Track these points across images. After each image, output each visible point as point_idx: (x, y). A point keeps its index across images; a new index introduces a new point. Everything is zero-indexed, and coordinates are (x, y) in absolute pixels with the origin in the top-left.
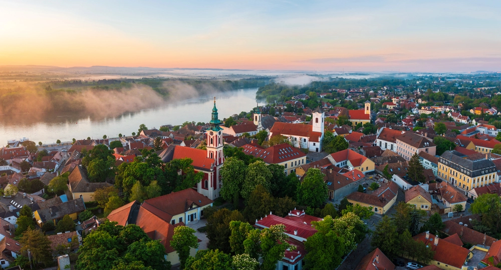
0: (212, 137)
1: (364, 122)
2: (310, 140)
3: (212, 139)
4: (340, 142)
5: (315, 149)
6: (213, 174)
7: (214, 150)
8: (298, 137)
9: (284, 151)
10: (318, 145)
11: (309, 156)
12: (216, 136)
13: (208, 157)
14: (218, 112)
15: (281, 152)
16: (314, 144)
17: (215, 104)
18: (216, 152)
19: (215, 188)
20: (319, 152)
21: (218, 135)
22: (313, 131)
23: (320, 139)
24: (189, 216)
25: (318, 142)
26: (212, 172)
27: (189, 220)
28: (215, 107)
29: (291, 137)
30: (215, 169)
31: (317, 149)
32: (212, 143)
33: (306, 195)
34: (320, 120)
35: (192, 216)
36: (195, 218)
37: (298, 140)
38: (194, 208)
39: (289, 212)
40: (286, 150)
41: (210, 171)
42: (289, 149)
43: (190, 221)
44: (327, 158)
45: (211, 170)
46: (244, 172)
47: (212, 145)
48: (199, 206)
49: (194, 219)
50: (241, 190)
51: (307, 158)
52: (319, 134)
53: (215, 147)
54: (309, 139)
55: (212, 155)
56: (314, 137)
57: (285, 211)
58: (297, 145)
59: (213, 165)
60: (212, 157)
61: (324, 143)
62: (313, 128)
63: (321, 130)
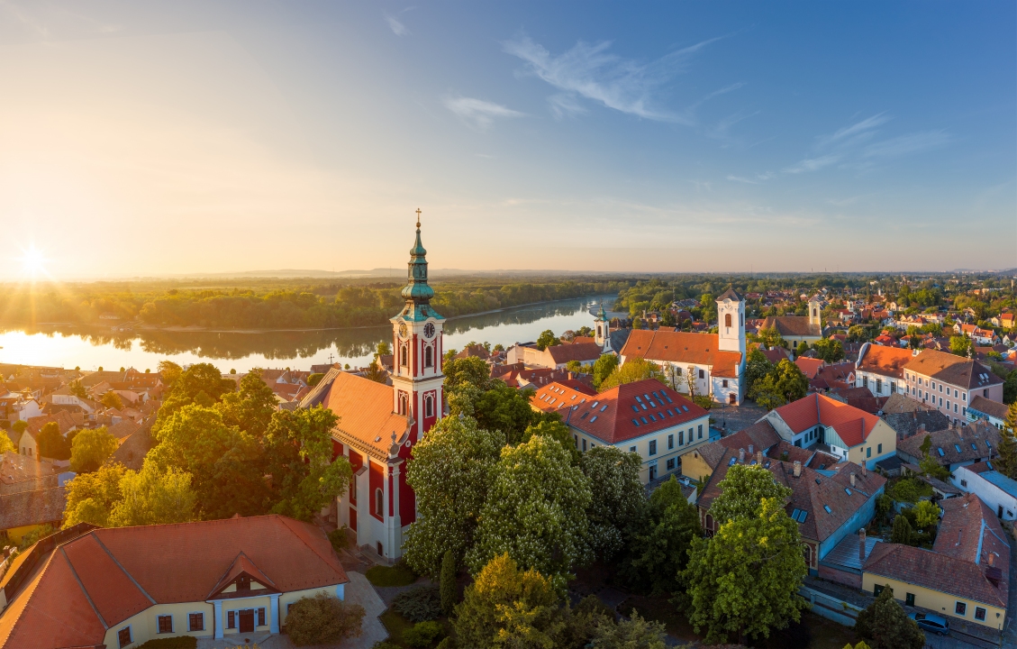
0: (403, 341)
1: (811, 340)
2: (714, 374)
3: (404, 349)
5: (729, 398)
6: (396, 472)
7: (409, 388)
8: (684, 366)
9: (647, 404)
10: (734, 386)
11: (715, 416)
12: (415, 337)
13: (396, 410)
15: (639, 405)
16: (725, 384)
17: (418, 232)
20: (737, 403)
21: (422, 335)
22: (721, 347)
23: (737, 369)
24: (231, 613)
25: (733, 376)
26: (393, 464)
27: (232, 627)
28: (419, 242)
29: (668, 366)
31: (733, 397)
32: (404, 363)
34: (735, 320)
35: (246, 615)
37: (685, 373)
40: (653, 399)
41: (388, 460)
42: (662, 396)
43: (237, 630)
44: (767, 423)
45: (390, 456)
47: (404, 370)
49: (257, 629)
51: (711, 421)
52: (735, 357)
54: (713, 371)
55: (405, 403)
56: (724, 364)
58: (684, 388)
59: (400, 440)
60: (404, 412)
61: (748, 379)
62: (720, 341)
63: (740, 346)
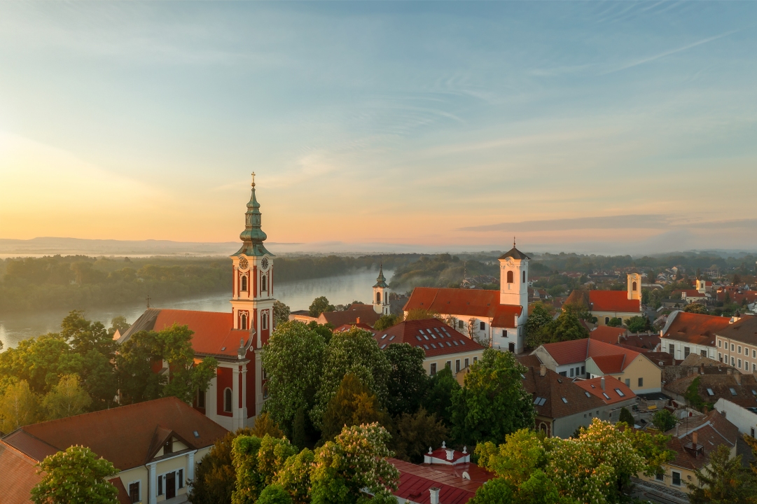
0: (244, 271)
1: (626, 316)
2: (494, 325)
3: (244, 278)
4: (567, 327)
5: (508, 346)
6: (244, 370)
7: (250, 307)
8: (466, 319)
9: (429, 335)
10: (513, 334)
12: (255, 269)
13: (236, 327)
14: (261, 210)
15: (422, 336)
16: (505, 334)
17: (253, 190)
18: (255, 311)
19: (251, 412)
20: (516, 352)
21: (260, 267)
22: (502, 302)
23: (517, 320)
24: (160, 478)
25: (513, 326)
26: (242, 363)
27: (160, 493)
28: (254, 198)
29: (450, 318)
30: (251, 356)
31: (512, 346)
32: (244, 289)
33: (474, 413)
34: (517, 277)
35: (170, 479)
36: (181, 486)
37: (467, 325)
38: (178, 453)
39: (426, 452)
40: (434, 332)
41: (237, 360)
42: (441, 331)
43: (164, 497)
44: (535, 356)
45: (240, 357)
46: (320, 354)
47: (244, 295)
48: (191, 447)
49: (178, 492)
50: (311, 407)
52: (517, 310)
53: (251, 297)
54: (492, 322)
55: (244, 320)
56: (504, 316)
57: (417, 451)
59: (246, 345)
60: (244, 327)
61: (528, 330)
62: (502, 296)
63: (521, 300)
